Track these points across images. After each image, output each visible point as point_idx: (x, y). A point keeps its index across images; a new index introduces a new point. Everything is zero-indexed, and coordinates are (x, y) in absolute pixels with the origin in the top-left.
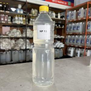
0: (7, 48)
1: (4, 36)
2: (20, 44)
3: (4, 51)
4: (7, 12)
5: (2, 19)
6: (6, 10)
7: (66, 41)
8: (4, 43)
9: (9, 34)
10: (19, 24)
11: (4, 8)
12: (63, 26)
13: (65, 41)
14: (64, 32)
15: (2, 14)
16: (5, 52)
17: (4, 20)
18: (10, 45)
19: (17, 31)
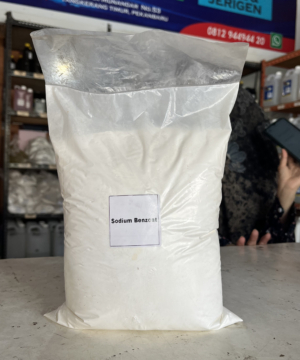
1: (21, 165)
4: (36, 76)
6: (33, 70)
11: (26, 64)
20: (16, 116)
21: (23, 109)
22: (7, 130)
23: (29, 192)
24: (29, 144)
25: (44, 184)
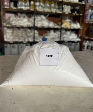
14: (83, 21)
20: (5, 8)
21: (7, 6)
22: (2, 13)
23: (11, 34)
24: (9, 18)
25: (15, 32)
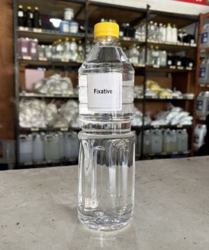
0: (35, 125)
1: (27, 95)
2: (68, 114)
3: (28, 131)
4: (35, 30)
5: (24, 50)
6: (33, 26)
7: (198, 109)
8: (28, 111)
9: (41, 88)
10: (67, 61)
11: (29, 21)
12: (191, 65)
13: (195, 106)
14: (194, 81)
15: (25, 37)
16: (30, 136)
17: (29, 53)
18: (42, 118)
19: (62, 81)
20: (22, 60)
22: (17, 69)
